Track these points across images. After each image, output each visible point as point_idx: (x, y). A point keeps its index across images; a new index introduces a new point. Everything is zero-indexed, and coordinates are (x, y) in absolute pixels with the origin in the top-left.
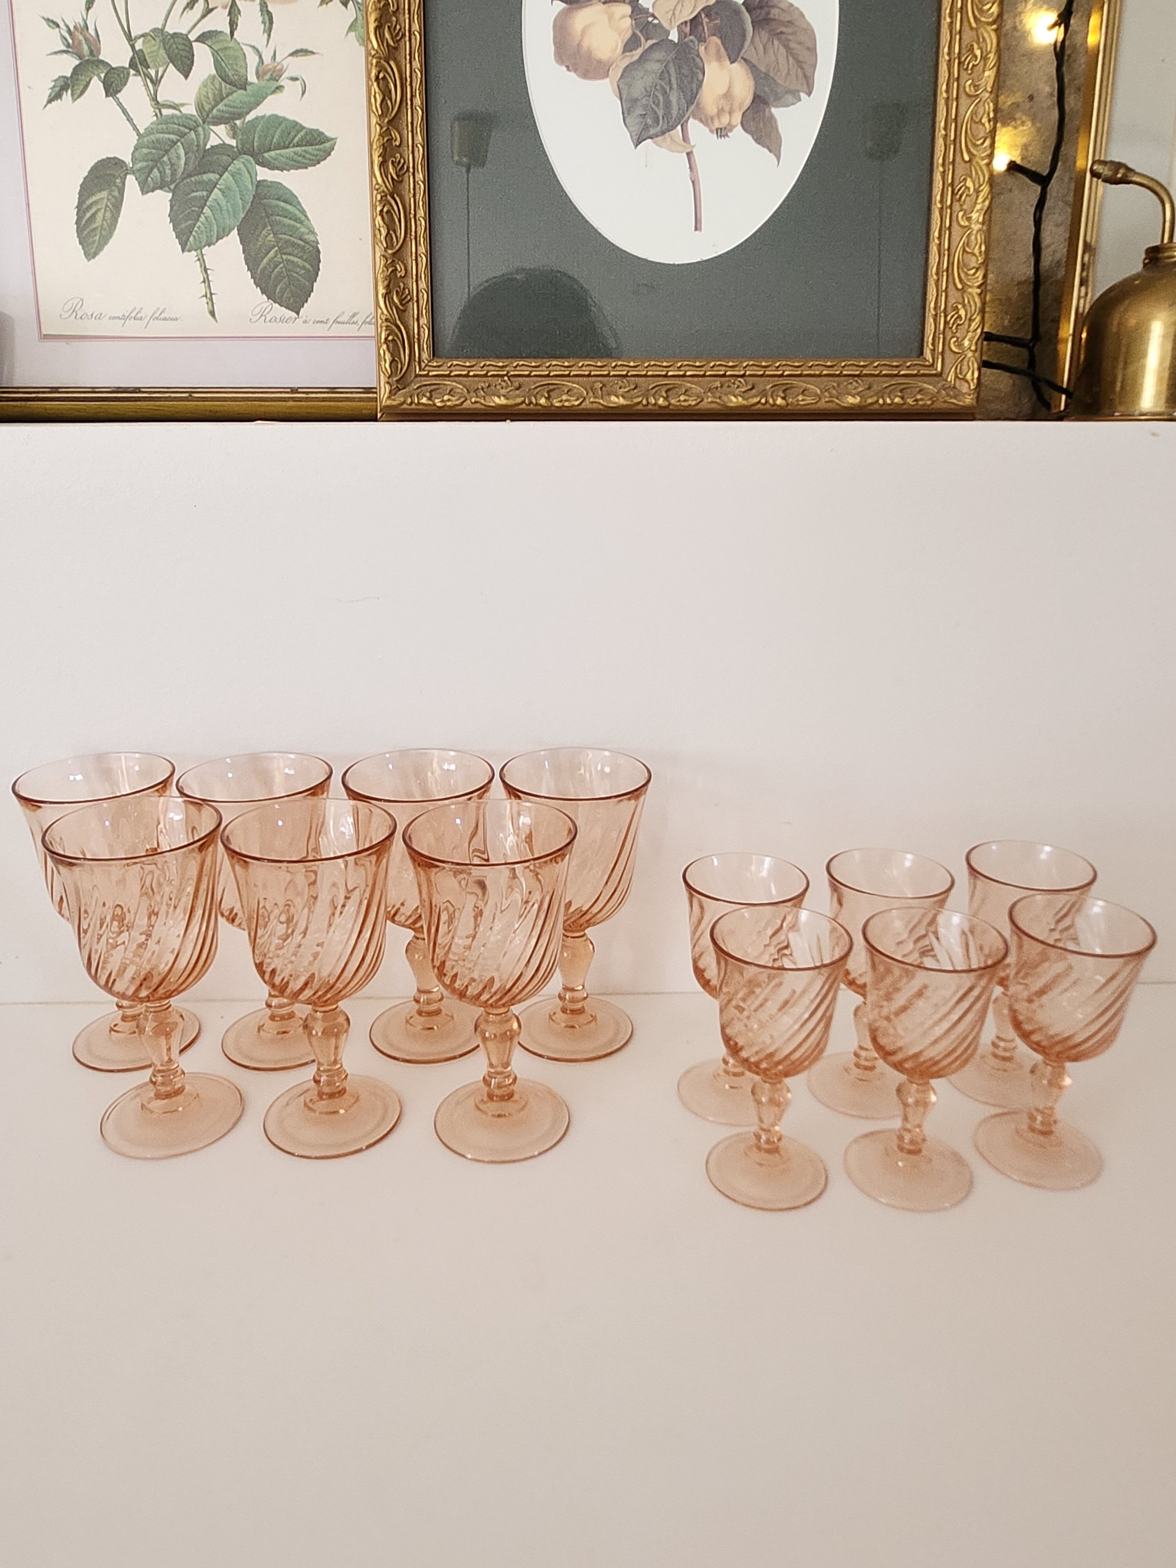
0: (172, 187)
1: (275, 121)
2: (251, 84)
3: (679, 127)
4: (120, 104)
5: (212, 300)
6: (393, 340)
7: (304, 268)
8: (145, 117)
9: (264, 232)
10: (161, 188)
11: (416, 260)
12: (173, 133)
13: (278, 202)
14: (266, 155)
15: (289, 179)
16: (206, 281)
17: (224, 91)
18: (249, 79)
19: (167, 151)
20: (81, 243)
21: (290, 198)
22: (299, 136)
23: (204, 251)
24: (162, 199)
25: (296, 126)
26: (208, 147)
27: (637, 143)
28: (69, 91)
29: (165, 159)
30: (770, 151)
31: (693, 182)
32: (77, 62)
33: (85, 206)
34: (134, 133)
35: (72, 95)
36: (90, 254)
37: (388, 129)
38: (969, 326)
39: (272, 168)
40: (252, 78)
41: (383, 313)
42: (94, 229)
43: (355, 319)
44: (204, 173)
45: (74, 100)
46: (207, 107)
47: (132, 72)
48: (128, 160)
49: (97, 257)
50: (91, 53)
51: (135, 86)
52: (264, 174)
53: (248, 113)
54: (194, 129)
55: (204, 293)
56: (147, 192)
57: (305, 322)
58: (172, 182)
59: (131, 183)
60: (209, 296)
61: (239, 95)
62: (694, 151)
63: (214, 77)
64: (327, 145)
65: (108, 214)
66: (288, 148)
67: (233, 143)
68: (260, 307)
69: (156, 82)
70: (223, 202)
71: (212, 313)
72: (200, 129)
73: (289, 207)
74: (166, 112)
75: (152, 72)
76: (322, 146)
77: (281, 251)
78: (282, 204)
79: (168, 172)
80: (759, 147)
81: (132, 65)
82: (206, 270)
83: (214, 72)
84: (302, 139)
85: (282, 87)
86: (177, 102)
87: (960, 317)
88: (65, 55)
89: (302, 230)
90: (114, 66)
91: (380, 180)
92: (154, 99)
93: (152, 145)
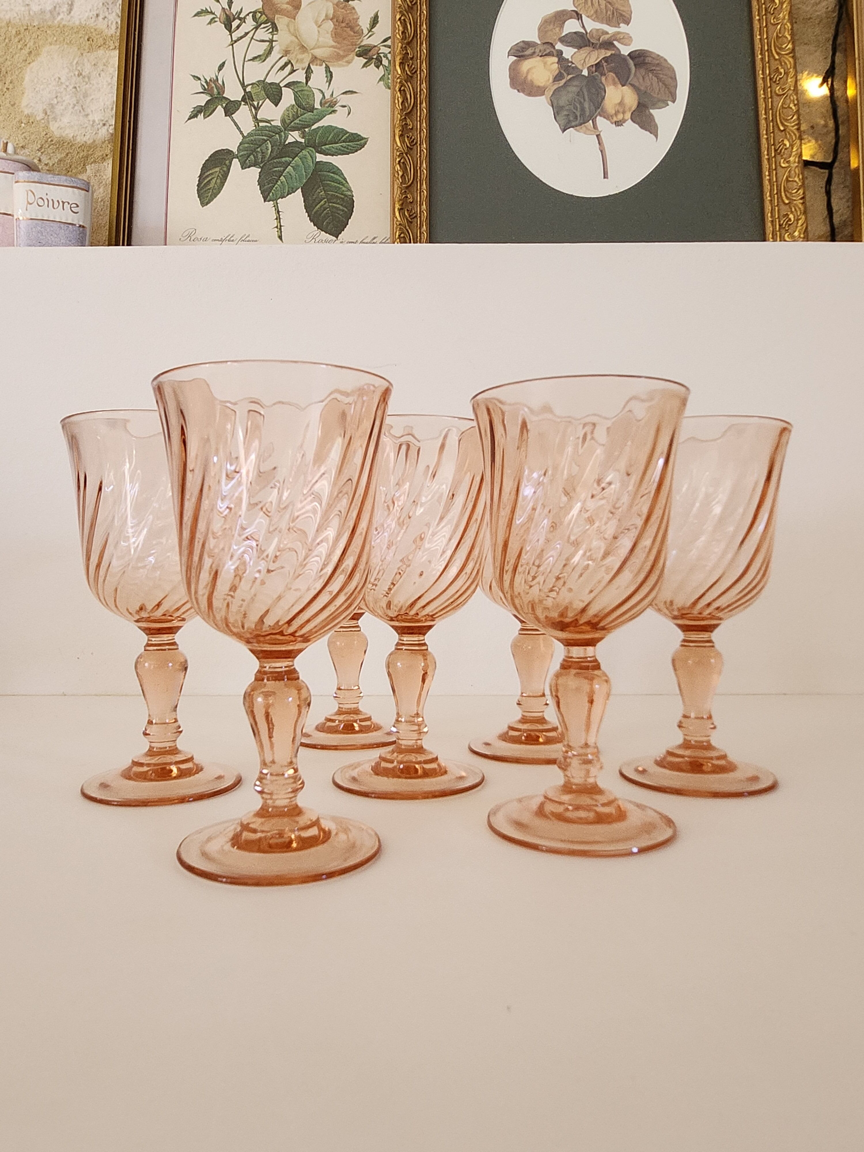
0: (261, 165)
1: (330, 129)
2: (317, 109)
3: (591, 121)
4: (233, 120)
5: (280, 229)
6: (404, 237)
7: (343, 211)
8: (248, 126)
9: (319, 191)
10: (254, 166)
11: (420, 193)
12: (265, 136)
13: (329, 174)
14: (323, 147)
15: (336, 161)
16: (278, 218)
17: (299, 112)
18: (316, 107)
19: (260, 146)
20: (199, 197)
21: (337, 171)
22: (345, 137)
23: (278, 201)
24: (255, 172)
25: (344, 132)
26: (287, 143)
27: (564, 131)
28: (202, 114)
29: (259, 149)
30: (651, 133)
31: (601, 151)
32: (209, 98)
33: (204, 176)
34: (241, 136)
35: (204, 115)
36: (204, 204)
37: (405, 118)
38: (797, 223)
39: (326, 155)
40: (317, 105)
41: (397, 221)
42: (209, 189)
43: (375, 241)
44: (283, 157)
45: (205, 118)
46: (288, 121)
47: (243, 103)
48: (235, 151)
49: (209, 205)
50: (219, 93)
51: (244, 109)
52: (320, 158)
53: (313, 125)
54: (279, 133)
55: (276, 226)
56: (246, 168)
57: (342, 242)
58: (262, 162)
59: (236, 163)
61: (308, 115)
62: (601, 134)
63: (294, 105)
64: (363, 141)
65: (219, 181)
66: (337, 143)
67: (303, 141)
69: (257, 109)
70: (293, 173)
71: (280, 237)
72: (282, 133)
73: (335, 176)
74: (261, 124)
75: (256, 103)
76: (359, 143)
77: (329, 201)
78: (332, 175)
79: (260, 157)
80: (643, 131)
81: (244, 99)
82: (278, 212)
83: (294, 103)
84: (347, 137)
85: (336, 111)
86: (269, 119)
87: (790, 220)
88: (202, 95)
89: (344, 189)
90: (232, 100)
91: (399, 144)
92: (255, 117)
93: (252, 142)
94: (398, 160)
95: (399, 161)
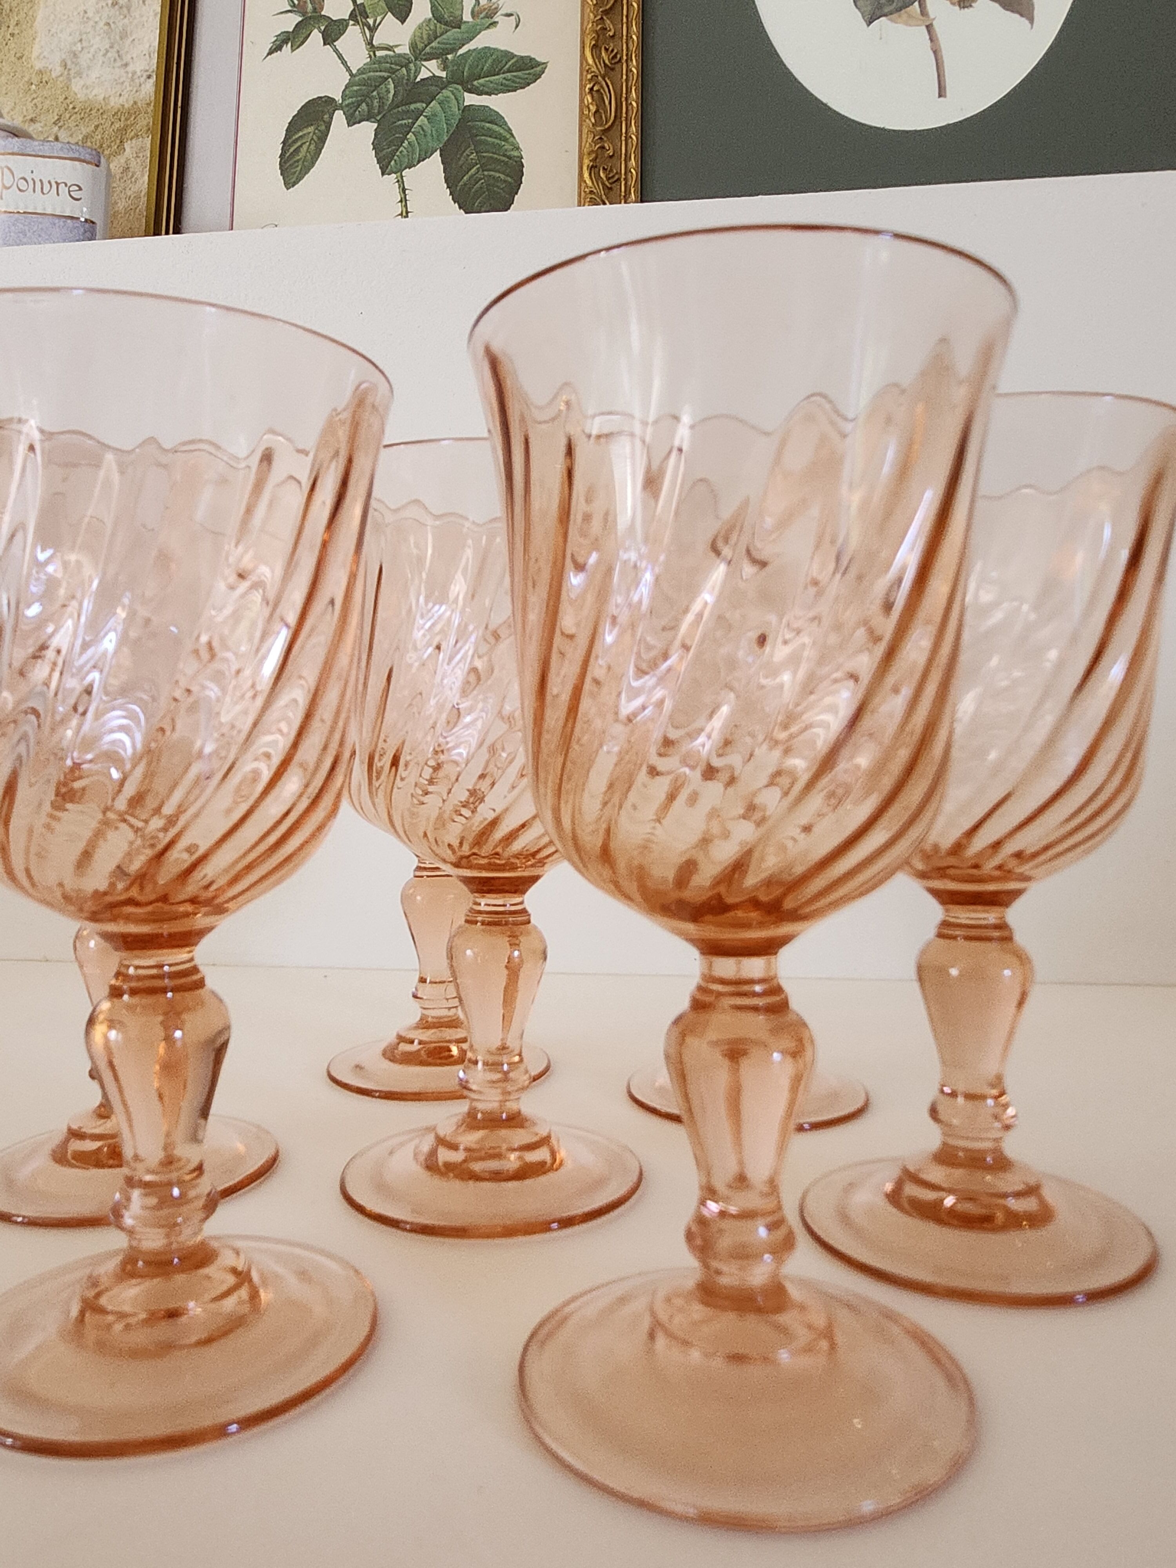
0: (378, 118)
1: (487, 51)
2: (465, 22)
3: (916, 4)
4: (336, 51)
7: (505, 181)
8: (358, 57)
9: (467, 152)
10: (367, 120)
11: (626, 141)
12: (385, 71)
13: (483, 124)
14: (475, 83)
15: (496, 102)
16: (404, 200)
17: (438, 30)
18: (464, 19)
19: (376, 87)
20: (281, 174)
21: (496, 118)
22: (510, 63)
23: (404, 174)
24: (368, 129)
25: (508, 55)
26: (418, 79)
27: (869, 23)
28: (289, 44)
29: (375, 93)
30: (1022, 15)
31: (935, 52)
32: (300, 19)
33: (290, 141)
34: (347, 74)
35: (292, 46)
36: (288, 185)
37: (602, 18)
39: (480, 93)
40: (467, 17)
41: (587, 186)
42: (298, 161)
44: (411, 103)
45: (293, 51)
46: (420, 46)
47: (351, 22)
48: (338, 98)
49: (296, 186)
50: (315, 10)
51: (353, 32)
52: (471, 99)
53: (460, 48)
54: (406, 66)
55: (400, 212)
56: (354, 124)
58: (379, 113)
59: (339, 117)
60: (405, 214)
61: (453, 33)
62: (935, 23)
63: (430, 20)
64: (539, 69)
65: (312, 147)
66: (498, 74)
67: (443, 74)
69: (373, 29)
70: (428, 127)
72: (412, 65)
73: (495, 127)
74: (379, 53)
75: (371, 21)
76: (532, 71)
77: (483, 168)
78: (488, 125)
79: (376, 103)
80: (1008, 13)
81: (353, 16)
82: (404, 190)
83: (431, 16)
84: (513, 65)
85: (497, 22)
86: (391, 44)
88: (290, 14)
89: (507, 147)
90: (334, 19)
91: (590, 61)
92: (370, 43)
93: (363, 83)
94: (589, 86)
95: (591, 89)
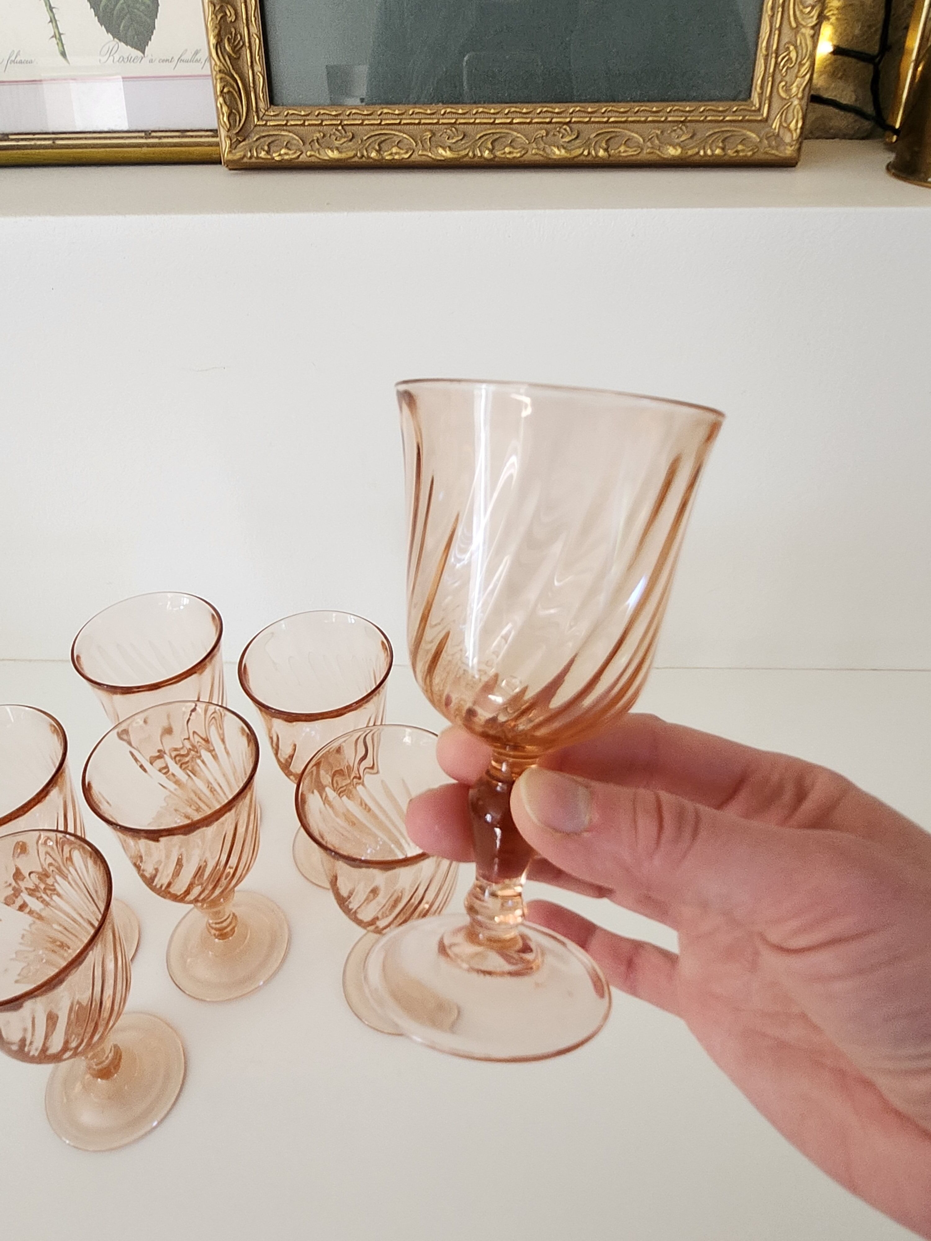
5: (61, 40)
6: (229, 92)
11: (246, 2)
16: (53, 20)
38: (799, 71)
41: (216, 64)
43: (198, 57)
55: (53, 34)
57: (151, 61)
60: (58, 36)
68: (107, 47)
71: (63, 54)
82: (51, 9)
87: (790, 59)
